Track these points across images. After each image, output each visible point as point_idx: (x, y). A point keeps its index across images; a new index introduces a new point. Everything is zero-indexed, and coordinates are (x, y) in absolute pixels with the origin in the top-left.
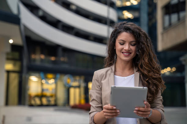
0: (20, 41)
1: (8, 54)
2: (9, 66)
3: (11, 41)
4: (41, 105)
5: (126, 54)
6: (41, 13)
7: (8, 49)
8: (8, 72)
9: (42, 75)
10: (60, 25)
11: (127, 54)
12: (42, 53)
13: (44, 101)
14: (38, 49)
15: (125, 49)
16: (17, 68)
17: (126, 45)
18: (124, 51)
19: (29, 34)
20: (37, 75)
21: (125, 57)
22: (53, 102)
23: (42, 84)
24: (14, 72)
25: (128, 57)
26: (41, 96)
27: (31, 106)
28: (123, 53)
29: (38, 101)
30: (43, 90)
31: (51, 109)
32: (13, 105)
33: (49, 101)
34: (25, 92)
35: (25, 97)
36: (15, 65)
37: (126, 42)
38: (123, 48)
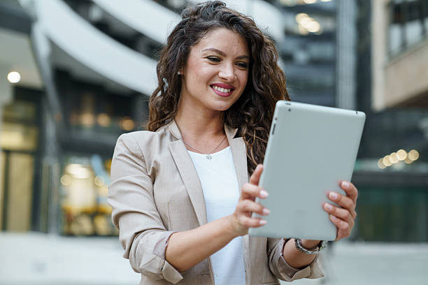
0: (35, 79)
1: (8, 108)
2: (13, 138)
3: (14, 78)
4: (95, 235)
5: (222, 90)
6: (95, 14)
7: (5, 97)
8: (8, 152)
10: (142, 45)
11: (226, 91)
12: (97, 112)
13: (102, 224)
14: (88, 100)
15: (221, 75)
16: (29, 144)
17: (225, 66)
18: (217, 81)
19: (64, 63)
20: (85, 161)
23: (95, 186)
24: (21, 152)
25: (226, 100)
26: (95, 213)
27: (70, 235)
28: (212, 86)
29: (86, 225)
30: (97, 201)
32: (19, 230)
34: (48, 202)
35: (47, 214)
36: (26, 135)
37: (225, 56)
38: (217, 74)
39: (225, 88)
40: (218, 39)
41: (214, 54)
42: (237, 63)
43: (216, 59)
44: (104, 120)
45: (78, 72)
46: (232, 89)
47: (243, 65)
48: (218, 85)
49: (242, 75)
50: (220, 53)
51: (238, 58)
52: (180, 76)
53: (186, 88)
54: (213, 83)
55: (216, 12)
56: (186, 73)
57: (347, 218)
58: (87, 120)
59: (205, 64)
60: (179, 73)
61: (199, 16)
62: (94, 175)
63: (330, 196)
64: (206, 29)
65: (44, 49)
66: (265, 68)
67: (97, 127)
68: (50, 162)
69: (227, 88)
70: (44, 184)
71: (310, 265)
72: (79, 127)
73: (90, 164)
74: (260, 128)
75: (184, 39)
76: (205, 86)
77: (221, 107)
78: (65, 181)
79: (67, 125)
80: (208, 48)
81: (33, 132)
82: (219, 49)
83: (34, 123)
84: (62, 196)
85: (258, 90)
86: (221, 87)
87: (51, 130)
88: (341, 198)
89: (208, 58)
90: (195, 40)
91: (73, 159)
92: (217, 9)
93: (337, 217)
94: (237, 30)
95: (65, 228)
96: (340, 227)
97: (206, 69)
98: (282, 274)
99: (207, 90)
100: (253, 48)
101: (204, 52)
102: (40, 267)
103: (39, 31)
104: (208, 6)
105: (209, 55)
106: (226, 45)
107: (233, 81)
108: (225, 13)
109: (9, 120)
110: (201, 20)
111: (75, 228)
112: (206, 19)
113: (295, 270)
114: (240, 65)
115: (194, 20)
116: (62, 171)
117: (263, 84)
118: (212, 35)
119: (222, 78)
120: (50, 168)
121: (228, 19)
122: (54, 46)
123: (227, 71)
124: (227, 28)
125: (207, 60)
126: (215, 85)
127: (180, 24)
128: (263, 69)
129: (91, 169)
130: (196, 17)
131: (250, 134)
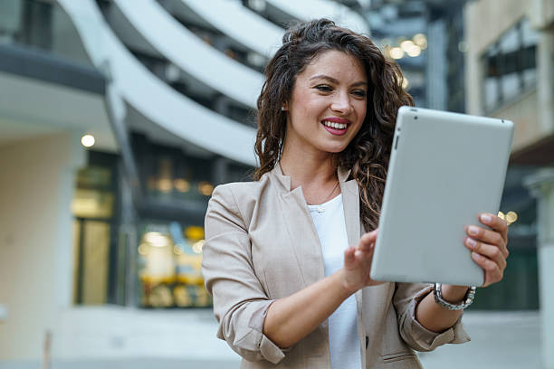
0: (110, 143)
1: (82, 173)
2: (88, 205)
3: (88, 141)
4: (174, 306)
6: (172, 74)
7: (80, 161)
8: (82, 220)
9: (175, 229)
10: (221, 105)
11: (341, 126)
12: (175, 176)
13: (182, 296)
14: (166, 163)
15: (334, 107)
16: (105, 212)
17: (339, 96)
18: (330, 115)
19: (140, 126)
20: (164, 228)
21: (333, 139)
22: (202, 301)
23: (175, 255)
24: (96, 219)
26: (174, 284)
27: (148, 307)
28: (323, 122)
29: (165, 296)
30: (177, 270)
31: (190, 317)
32: (95, 303)
33: (194, 297)
34: (125, 272)
35: (125, 286)
36: (101, 202)
37: (338, 83)
38: (329, 106)
39: (339, 123)
40: (329, 63)
41: (325, 82)
42: (353, 92)
43: (327, 88)
44: (182, 186)
45: (155, 135)
46: (349, 124)
47: (361, 94)
48: (332, 120)
49: (360, 106)
50: (332, 80)
51: (353, 85)
52: (284, 112)
53: (292, 126)
54: (325, 118)
55: (324, 32)
56: (291, 108)
57: (496, 256)
58: (165, 185)
59: (314, 95)
60: (283, 109)
61: (303, 37)
62: (173, 242)
63: (469, 232)
64: (313, 53)
65: (119, 111)
66: (388, 94)
67: (175, 192)
68: (128, 230)
69: (343, 123)
70: (121, 254)
71: (454, 327)
72: (157, 193)
73: (169, 232)
74: (375, 165)
75: (286, 67)
76: (315, 122)
77: (335, 148)
78: (143, 250)
79: (144, 190)
80: (317, 75)
81: (109, 198)
82: (330, 76)
83: (110, 189)
84: (140, 266)
85: (382, 121)
86: (335, 122)
87: (127, 196)
88: (484, 233)
89: (317, 87)
90: (300, 67)
91: (150, 226)
92: (324, 28)
93: (482, 255)
94: (350, 51)
95: (143, 300)
96: (487, 268)
97: (316, 101)
98: (418, 342)
99: (318, 127)
100: (373, 71)
101: (313, 81)
102: (118, 342)
103: (115, 92)
104: (313, 26)
105: (318, 84)
106: (338, 71)
107: (349, 114)
108: (335, 31)
109: (82, 186)
110: (306, 43)
111: (153, 300)
112: (312, 41)
113: (434, 334)
114: (356, 93)
115: (298, 43)
116: (140, 239)
117: (387, 113)
118: (321, 60)
119: (336, 111)
120: (127, 236)
121: (339, 39)
122: (129, 107)
123: (341, 101)
124: (338, 49)
125: (315, 90)
126: (327, 120)
127: (281, 50)
128: (386, 96)
129: (170, 237)
130: (300, 40)
131: (363, 173)
